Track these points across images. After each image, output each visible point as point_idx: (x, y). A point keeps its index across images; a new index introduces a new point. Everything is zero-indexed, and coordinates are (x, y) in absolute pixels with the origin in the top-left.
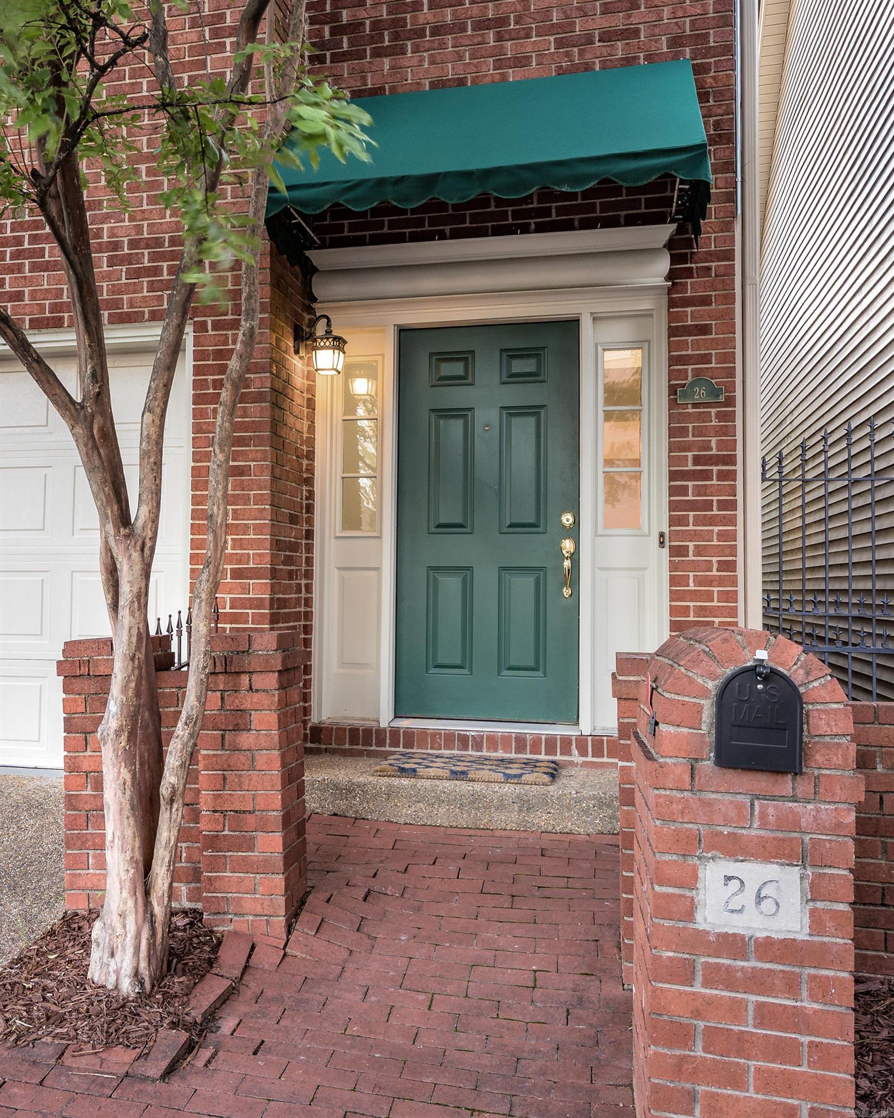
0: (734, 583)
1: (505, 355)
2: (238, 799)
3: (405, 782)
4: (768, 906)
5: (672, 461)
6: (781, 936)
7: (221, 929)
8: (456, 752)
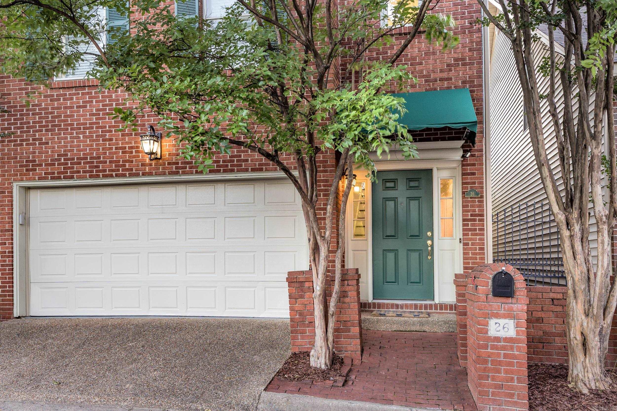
0: (484, 254)
1: (408, 180)
2: (345, 317)
3: (383, 318)
4: (506, 329)
5: (463, 215)
6: (509, 337)
7: (341, 356)
8: (395, 310)
